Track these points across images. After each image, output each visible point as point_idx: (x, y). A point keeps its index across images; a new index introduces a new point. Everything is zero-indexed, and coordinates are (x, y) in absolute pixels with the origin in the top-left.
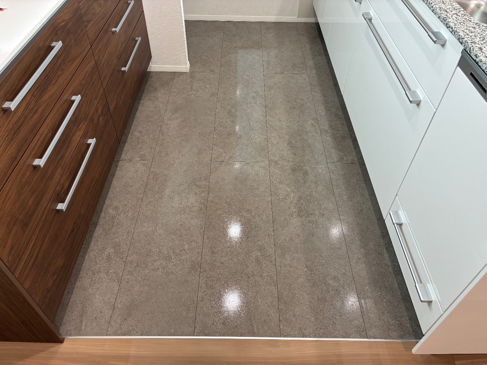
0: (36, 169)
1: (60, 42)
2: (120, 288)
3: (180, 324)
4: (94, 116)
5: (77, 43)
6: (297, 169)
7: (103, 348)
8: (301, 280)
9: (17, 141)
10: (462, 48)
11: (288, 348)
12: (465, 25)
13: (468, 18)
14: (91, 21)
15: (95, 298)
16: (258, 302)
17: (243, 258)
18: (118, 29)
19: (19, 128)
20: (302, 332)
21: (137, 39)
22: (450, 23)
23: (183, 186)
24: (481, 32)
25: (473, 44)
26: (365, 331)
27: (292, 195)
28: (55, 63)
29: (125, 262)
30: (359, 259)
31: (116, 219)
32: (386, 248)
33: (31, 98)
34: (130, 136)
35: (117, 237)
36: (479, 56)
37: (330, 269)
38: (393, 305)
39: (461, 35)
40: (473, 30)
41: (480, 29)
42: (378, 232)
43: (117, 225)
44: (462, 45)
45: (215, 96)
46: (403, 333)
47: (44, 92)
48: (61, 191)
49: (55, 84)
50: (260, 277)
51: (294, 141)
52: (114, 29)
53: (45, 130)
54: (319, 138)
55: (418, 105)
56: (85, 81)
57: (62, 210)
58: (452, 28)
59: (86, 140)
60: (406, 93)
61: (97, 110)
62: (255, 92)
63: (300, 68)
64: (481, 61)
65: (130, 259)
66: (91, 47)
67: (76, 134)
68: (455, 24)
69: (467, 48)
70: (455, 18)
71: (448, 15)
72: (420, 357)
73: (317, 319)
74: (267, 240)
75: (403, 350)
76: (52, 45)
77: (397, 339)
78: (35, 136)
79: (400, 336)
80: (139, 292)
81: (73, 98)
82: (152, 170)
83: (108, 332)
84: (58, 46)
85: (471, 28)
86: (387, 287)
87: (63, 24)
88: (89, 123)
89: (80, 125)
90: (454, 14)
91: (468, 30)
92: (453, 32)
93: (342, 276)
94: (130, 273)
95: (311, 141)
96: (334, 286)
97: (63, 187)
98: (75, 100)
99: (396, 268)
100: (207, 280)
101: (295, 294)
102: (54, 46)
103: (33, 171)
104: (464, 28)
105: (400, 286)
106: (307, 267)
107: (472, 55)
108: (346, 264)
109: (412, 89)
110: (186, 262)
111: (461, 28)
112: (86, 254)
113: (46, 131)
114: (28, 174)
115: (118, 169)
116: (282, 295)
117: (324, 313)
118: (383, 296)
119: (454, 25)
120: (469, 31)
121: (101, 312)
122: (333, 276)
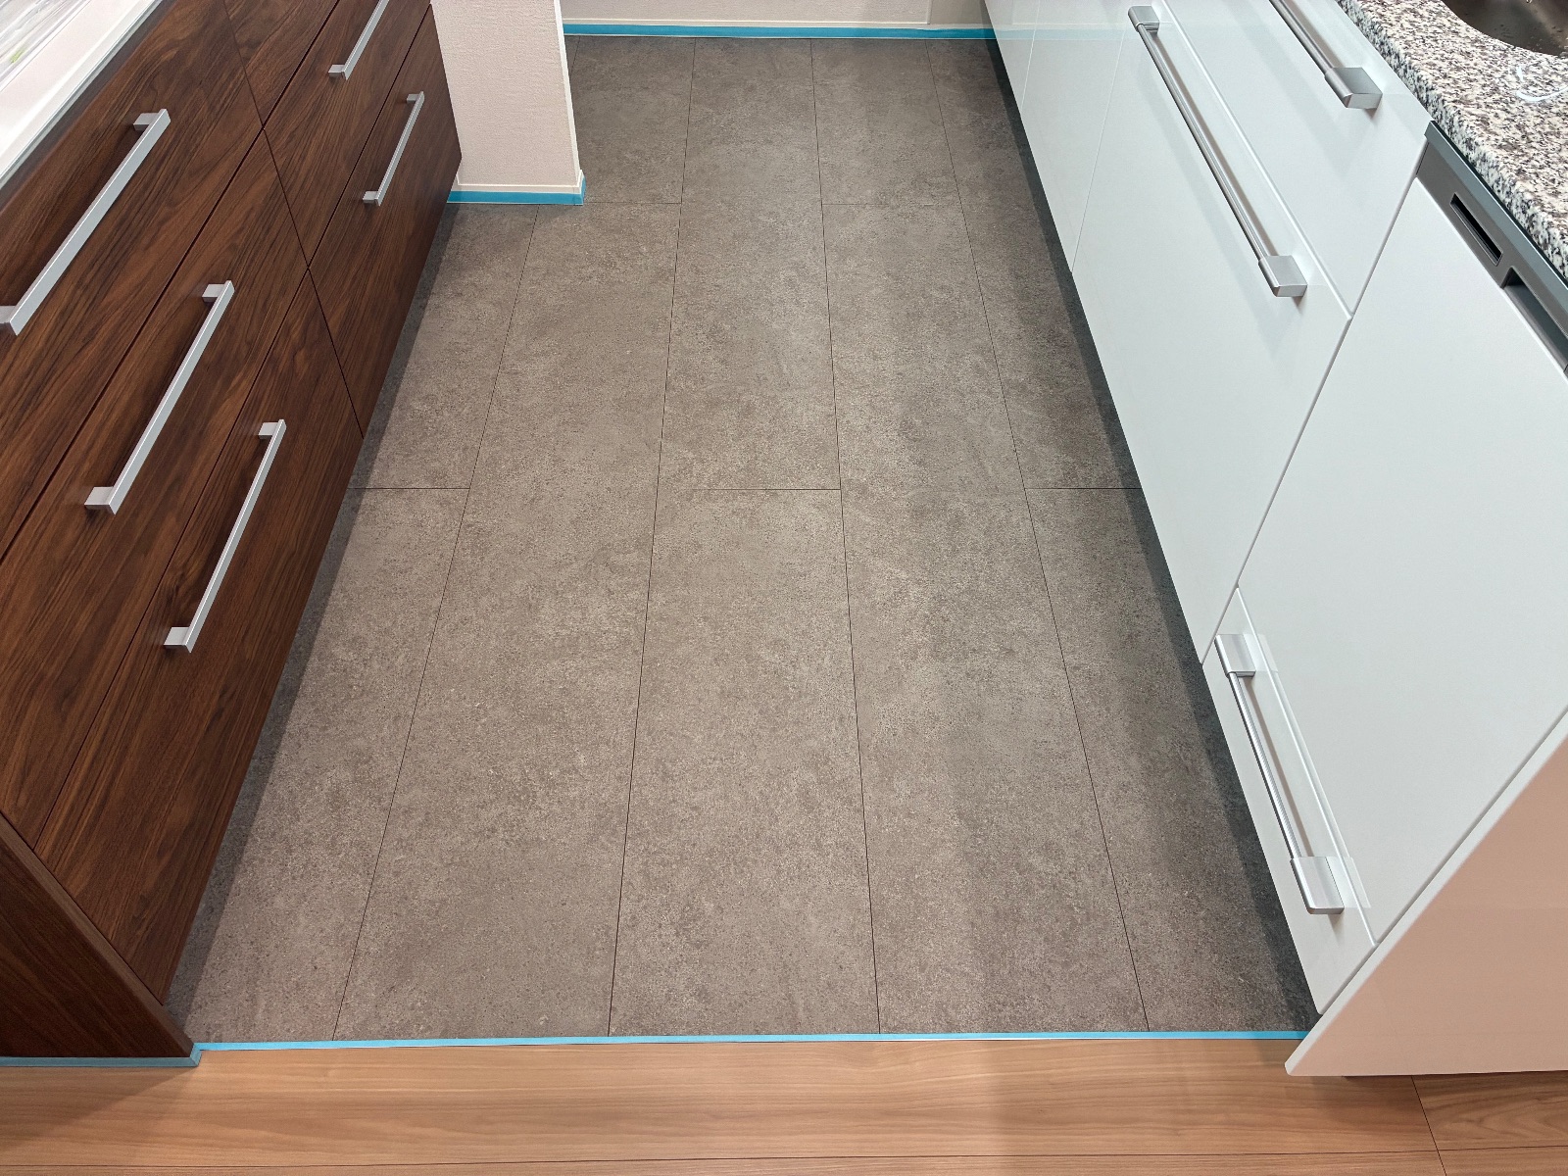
0: (97, 521)
1: (164, 111)
2: (373, 892)
3: (565, 999)
4: (278, 349)
5: (217, 115)
6: (929, 511)
7: (322, 1079)
8: (945, 855)
9: (34, 430)
10: (1427, 118)
11: (902, 1067)
12: (1440, 45)
13: (1448, 24)
14: (260, 43)
15: (297, 925)
16: (809, 925)
17: (761, 792)
18: (347, 69)
19: (38, 389)
20: (947, 1015)
21: (410, 98)
22: (1392, 40)
23: (569, 570)
24: (1489, 67)
25: (1461, 106)
26: (1141, 1010)
27: (914, 591)
28: (146, 180)
29: (388, 810)
30: (1124, 787)
31: (357, 676)
32: (1209, 752)
33: (74, 292)
34: (395, 412)
35: (362, 735)
36: (1477, 144)
37: (1034, 819)
38: (1230, 927)
39: (1424, 78)
40: (1464, 60)
41: (1484, 57)
42: (1183, 703)
43: (362, 695)
44: (1426, 108)
45: (667, 279)
46: (1258, 1012)
47: (115, 274)
48: (178, 588)
49: (147, 248)
50: (815, 849)
51: (918, 422)
52: (335, 69)
53: (121, 393)
54: (997, 411)
55: (1298, 300)
56: (247, 240)
57: (182, 648)
58: (1397, 56)
59: (254, 425)
60: (1260, 264)
61: (287, 329)
62: (796, 266)
63: (938, 186)
64: (1484, 160)
65: (403, 800)
66: (264, 125)
67: (223, 407)
68: (1408, 45)
69: (1441, 118)
70: (1407, 25)
71: (1387, 14)
72: (1311, 1085)
73: (993, 975)
74: (834, 734)
75: (1260, 1063)
76: (138, 122)
77: (1240, 1028)
78: (90, 413)
79: (1249, 1023)
80: (432, 903)
81: (210, 291)
82: (469, 518)
83: (338, 1030)
84: (156, 124)
85: (1456, 56)
86: (1209, 873)
87: (172, 53)
88: (264, 372)
89: (234, 377)
90: (1405, 11)
91: (1447, 63)
92: (1401, 69)
93: (1071, 840)
94: (404, 844)
95: (973, 422)
96: (1047, 874)
97: (183, 575)
98: (216, 298)
99: (1238, 814)
100: (647, 861)
101: (925, 899)
102: (146, 127)
103: (85, 525)
104: (1434, 57)
105: (1252, 868)
106: (960, 815)
107: (1456, 141)
108: (1084, 805)
109: (1281, 251)
110: (583, 808)
111: (1425, 56)
112: (262, 789)
113: (126, 398)
114: (70, 535)
115: (360, 518)
116: (884, 905)
117: (1013, 957)
118: (1198, 900)
119: (1405, 46)
120: (1451, 63)
121: (316, 968)
122: (1041, 844)
